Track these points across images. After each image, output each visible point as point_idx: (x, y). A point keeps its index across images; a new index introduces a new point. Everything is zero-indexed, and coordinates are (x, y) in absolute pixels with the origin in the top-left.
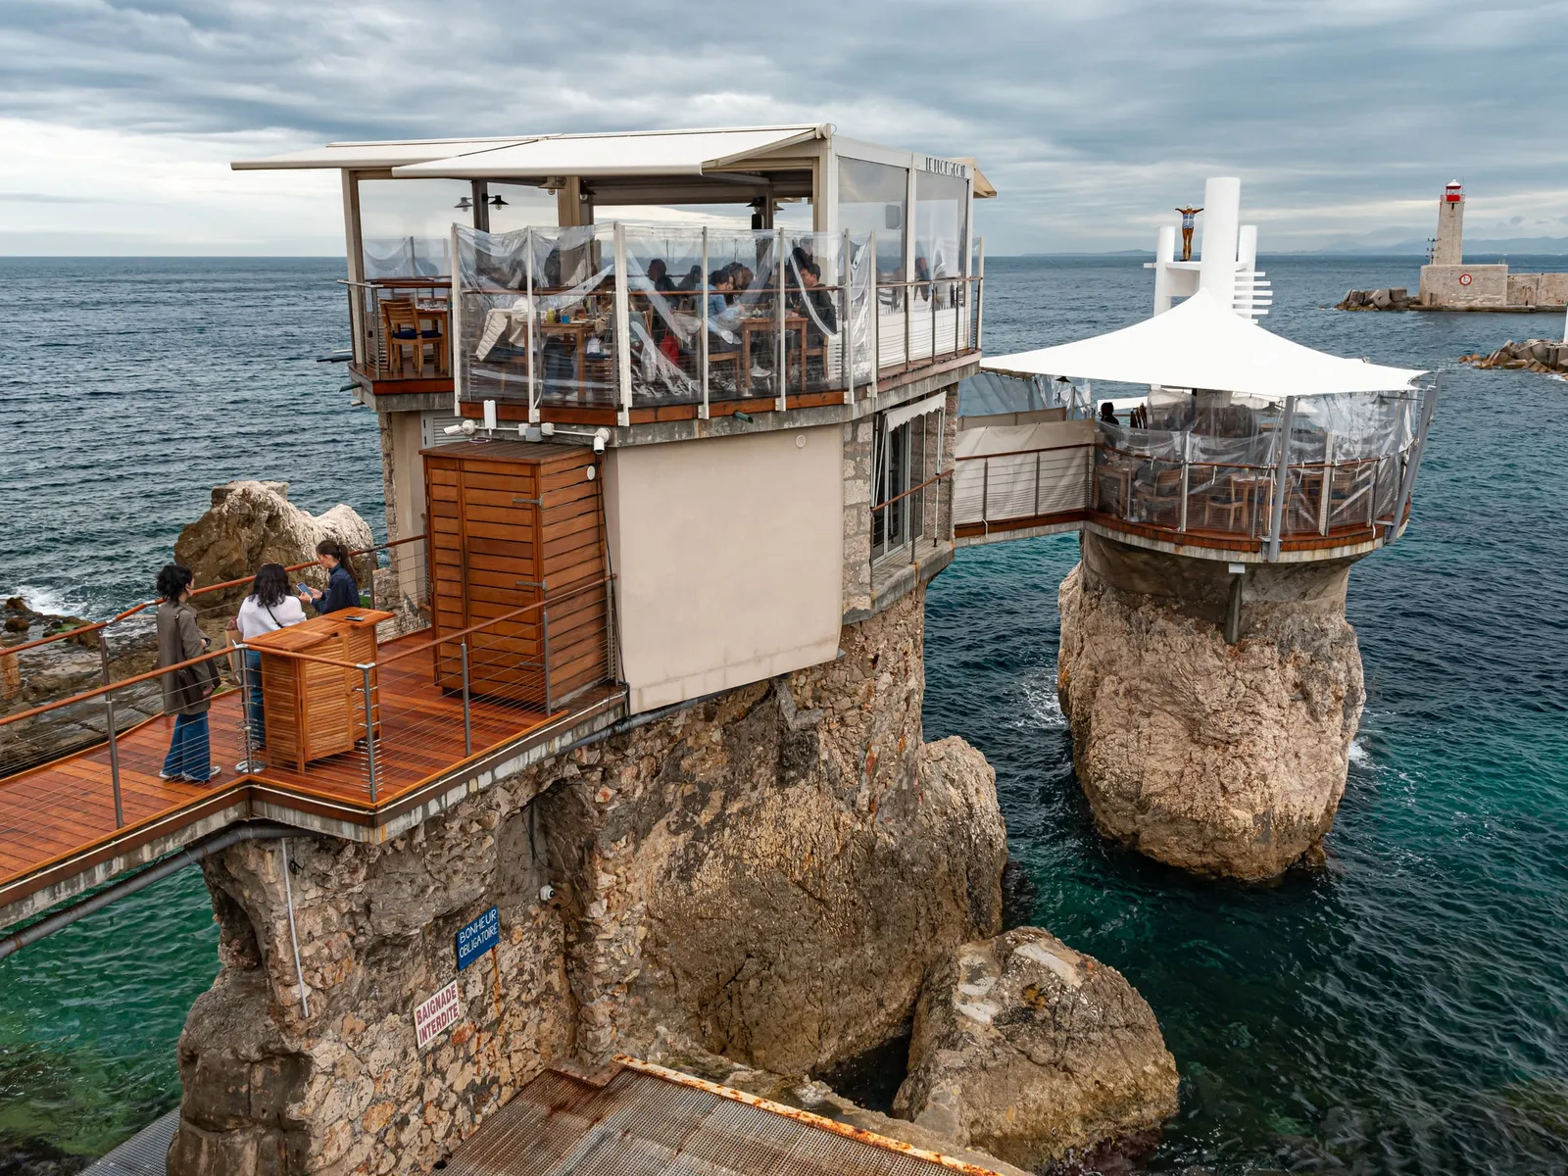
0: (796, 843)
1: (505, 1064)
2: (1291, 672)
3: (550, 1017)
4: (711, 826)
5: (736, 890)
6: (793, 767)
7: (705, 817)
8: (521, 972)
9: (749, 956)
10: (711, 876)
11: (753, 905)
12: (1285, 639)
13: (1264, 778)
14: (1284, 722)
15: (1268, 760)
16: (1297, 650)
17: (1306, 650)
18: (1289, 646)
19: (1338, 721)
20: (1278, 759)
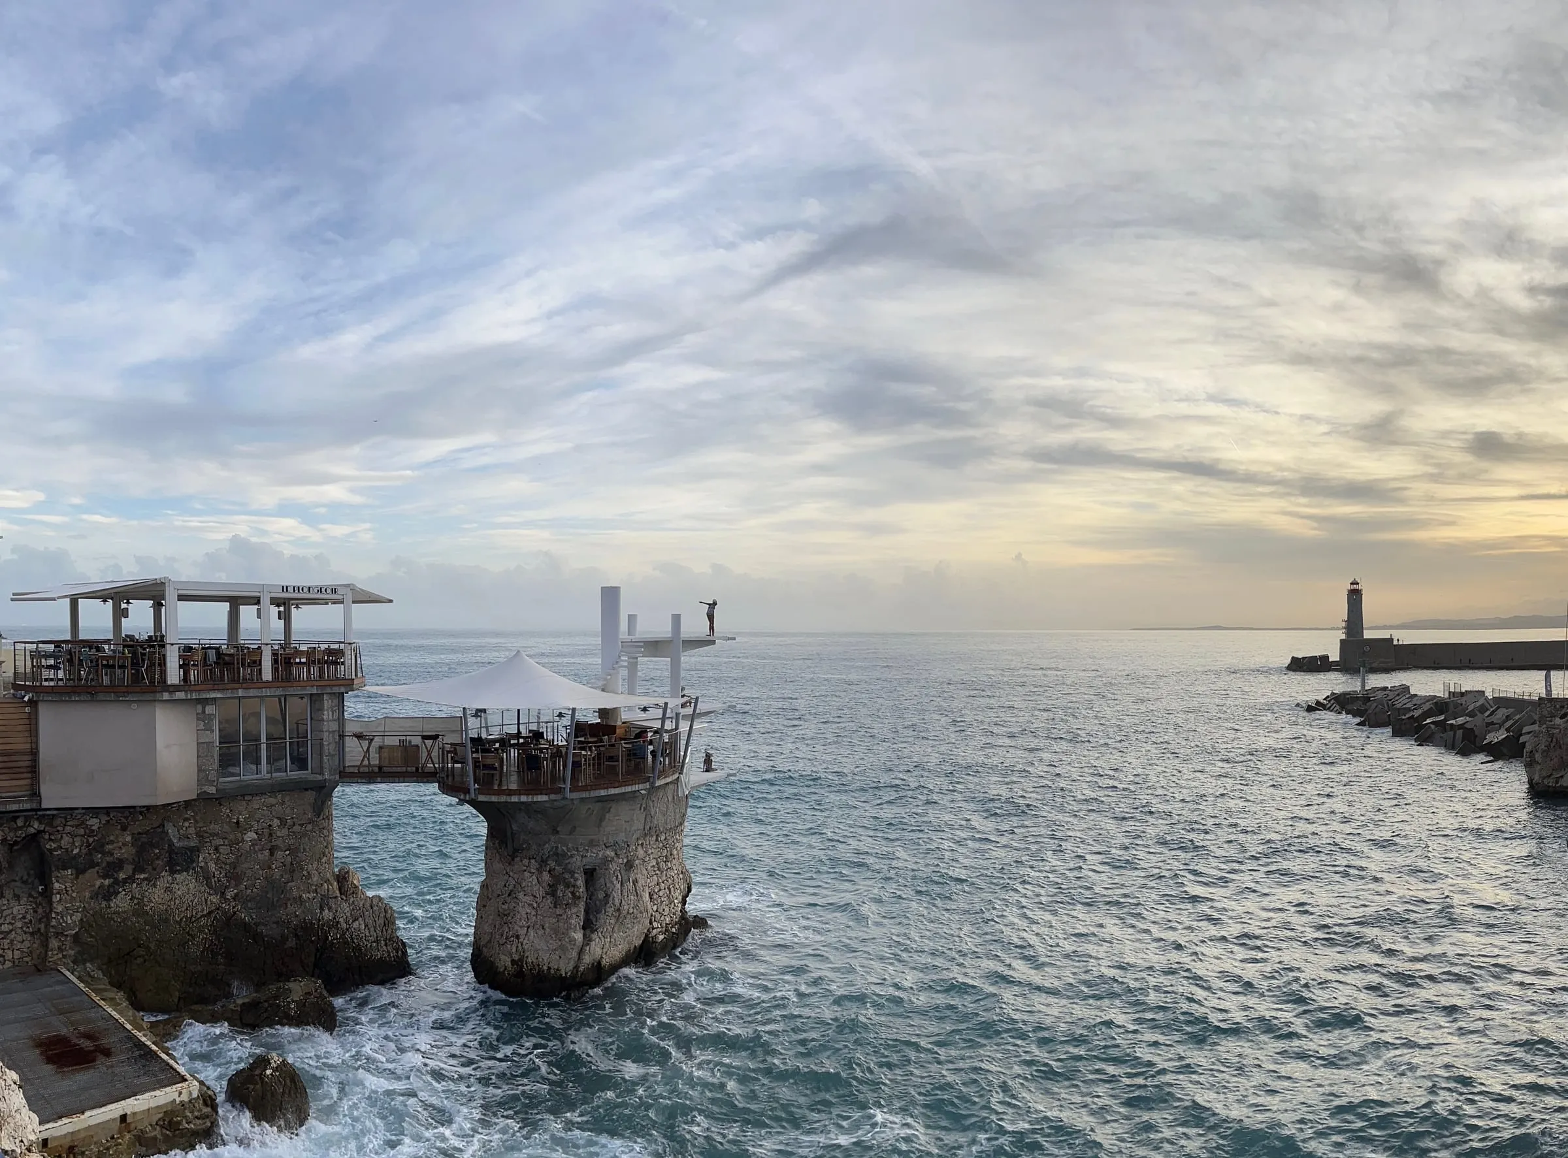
0: (177, 902)
1: (10, 953)
2: (546, 876)
3: (37, 942)
4: (125, 881)
5: (135, 913)
6: (178, 864)
7: (122, 876)
8: (24, 918)
9: (139, 946)
10: (121, 902)
11: (146, 923)
12: (545, 857)
13: (518, 937)
14: (535, 905)
15: (521, 927)
16: (552, 864)
17: (559, 865)
18: (546, 861)
19: (574, 910)
20: (528, 927)
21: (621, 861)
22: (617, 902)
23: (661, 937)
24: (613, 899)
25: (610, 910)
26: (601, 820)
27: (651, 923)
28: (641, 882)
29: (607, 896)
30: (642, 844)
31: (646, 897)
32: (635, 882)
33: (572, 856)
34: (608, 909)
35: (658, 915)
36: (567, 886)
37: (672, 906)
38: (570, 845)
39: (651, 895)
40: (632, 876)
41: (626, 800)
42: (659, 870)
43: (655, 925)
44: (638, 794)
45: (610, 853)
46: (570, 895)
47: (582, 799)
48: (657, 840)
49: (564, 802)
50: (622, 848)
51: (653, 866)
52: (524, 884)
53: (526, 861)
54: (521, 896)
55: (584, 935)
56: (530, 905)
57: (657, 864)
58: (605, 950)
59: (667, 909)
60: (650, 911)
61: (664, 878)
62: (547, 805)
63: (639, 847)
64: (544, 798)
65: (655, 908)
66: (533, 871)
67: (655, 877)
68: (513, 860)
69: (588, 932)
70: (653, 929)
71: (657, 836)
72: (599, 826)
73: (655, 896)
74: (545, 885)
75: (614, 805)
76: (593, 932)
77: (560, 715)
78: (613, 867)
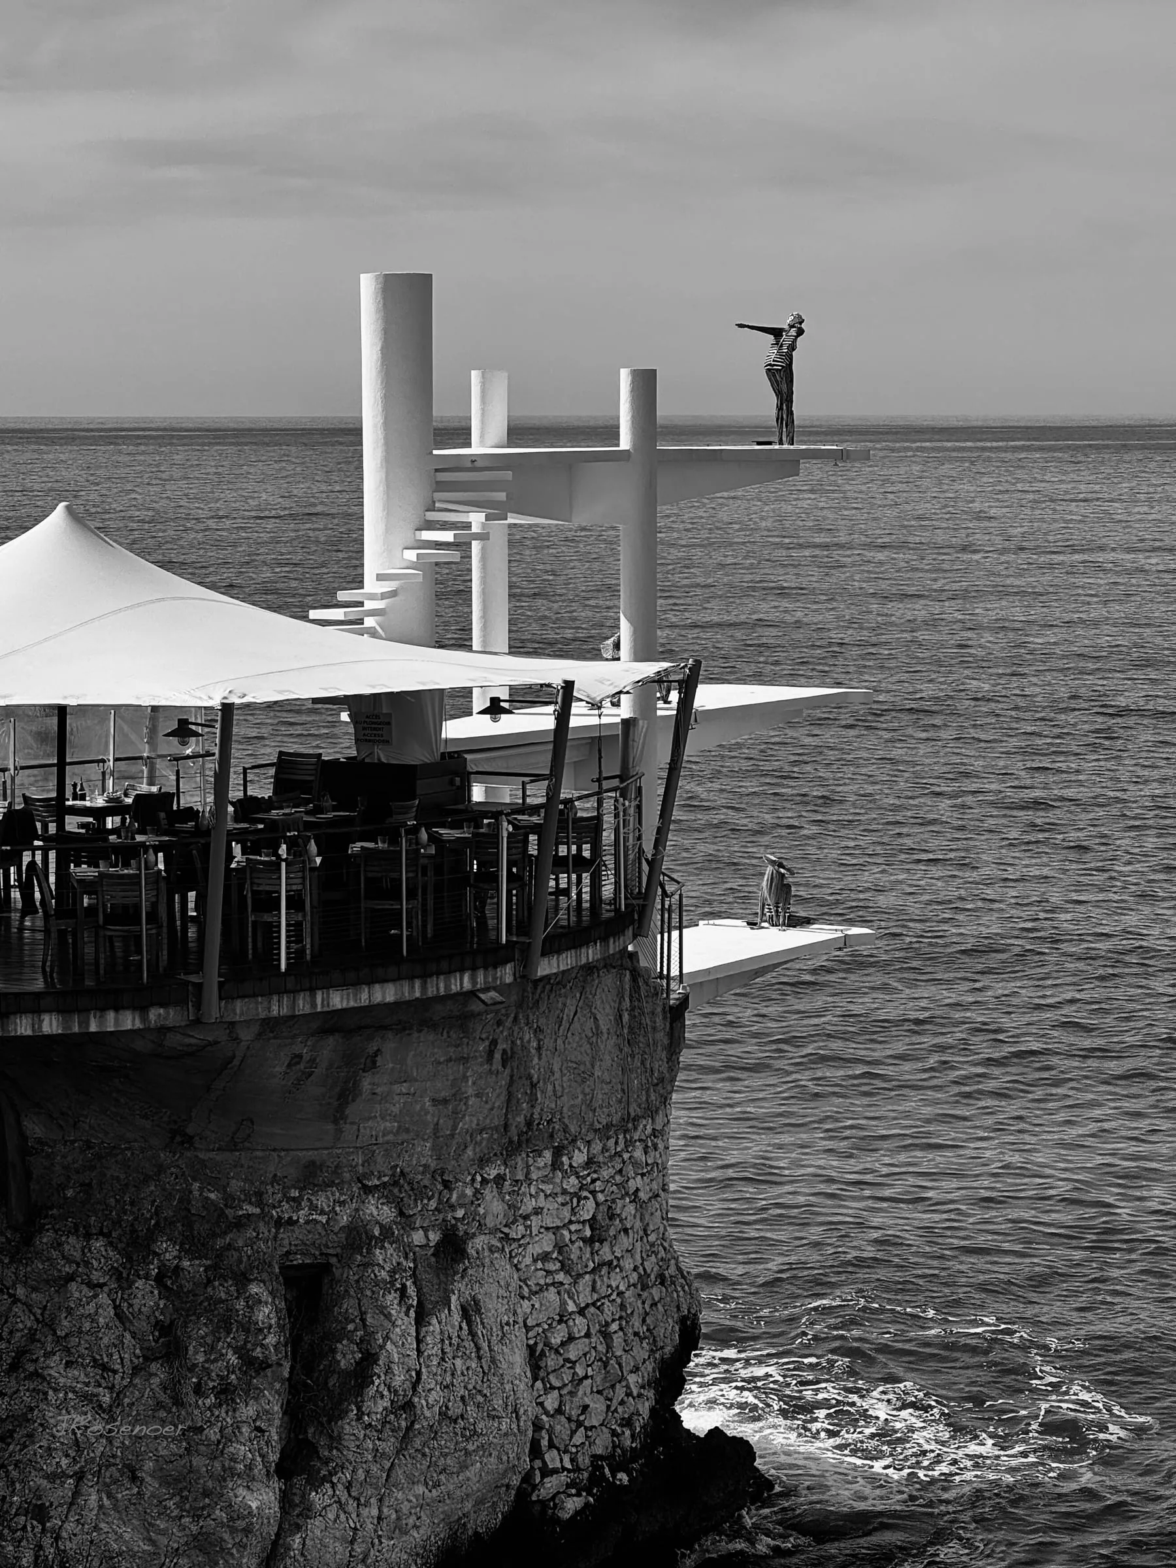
2: (145, 1296)
12: (142, 1229)
13: (40, 1513)
14: (106, 1399)
15: (52, 1477)
16: (168, 1251)
17: (193, 1254)
18: (151, 1237)
19: (248, 1411)
20: (80, 1476)
21: (418, 1237)
22: (399, 1379)
23: (572, 1504)
24: (388, 1370)
25: (377, 1406)
26: (346, 1093)
27: (536, 1451)
28: (495, 1309)
29: (369, 1358)
30: (499, 1180)
31: (515, 1360)
32: (470, 1311)
33: (240, 1224)
34: (368, 1405)
35: (561, 1427)
36: (225, 1324)
37: (620, 1392)
38: (235, 1186)
39: (534, 1359)
40: (459, 1293)
41: (433, 1026)
42: (567, 1271)
43: (552, 1459)
44: (476, 1007)
45: (378, 1211)
46: (233, 1359)
47: (270, 1025)
48: (556, 1165)
49: (198, 1037)
50: (420, 1193)
51: (545, 1257)
52: (65, 1325)
53: (73, 1246)
54: (55, 1367)
55: (285, 1500)
56: (87, 1398)
57: (560, 1247)
58: (359, 1549)
59: (598, 1405)
60: (529, 1409)
61: (585, 1297)
62: (139, 1045)
63: (489, 1193)
64: (129, 1021)
65: (551, 1402)
66: (96, 1276)
67: (551, 1294)
68: (28, 1241)
69: (299, 1481)
70: (546, 1472)
71: (558, 1152)
72: (338, 1116)
73: (551, 1361)
74: (142, 1325)
75: (389, 1045)
76: (316, 1482)
77: (183, 730)
78: (386, 1257)
